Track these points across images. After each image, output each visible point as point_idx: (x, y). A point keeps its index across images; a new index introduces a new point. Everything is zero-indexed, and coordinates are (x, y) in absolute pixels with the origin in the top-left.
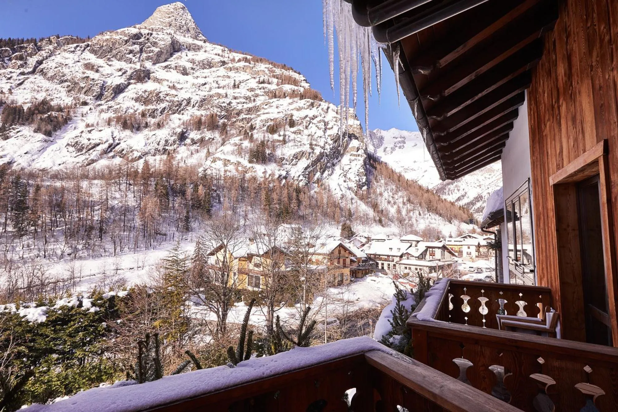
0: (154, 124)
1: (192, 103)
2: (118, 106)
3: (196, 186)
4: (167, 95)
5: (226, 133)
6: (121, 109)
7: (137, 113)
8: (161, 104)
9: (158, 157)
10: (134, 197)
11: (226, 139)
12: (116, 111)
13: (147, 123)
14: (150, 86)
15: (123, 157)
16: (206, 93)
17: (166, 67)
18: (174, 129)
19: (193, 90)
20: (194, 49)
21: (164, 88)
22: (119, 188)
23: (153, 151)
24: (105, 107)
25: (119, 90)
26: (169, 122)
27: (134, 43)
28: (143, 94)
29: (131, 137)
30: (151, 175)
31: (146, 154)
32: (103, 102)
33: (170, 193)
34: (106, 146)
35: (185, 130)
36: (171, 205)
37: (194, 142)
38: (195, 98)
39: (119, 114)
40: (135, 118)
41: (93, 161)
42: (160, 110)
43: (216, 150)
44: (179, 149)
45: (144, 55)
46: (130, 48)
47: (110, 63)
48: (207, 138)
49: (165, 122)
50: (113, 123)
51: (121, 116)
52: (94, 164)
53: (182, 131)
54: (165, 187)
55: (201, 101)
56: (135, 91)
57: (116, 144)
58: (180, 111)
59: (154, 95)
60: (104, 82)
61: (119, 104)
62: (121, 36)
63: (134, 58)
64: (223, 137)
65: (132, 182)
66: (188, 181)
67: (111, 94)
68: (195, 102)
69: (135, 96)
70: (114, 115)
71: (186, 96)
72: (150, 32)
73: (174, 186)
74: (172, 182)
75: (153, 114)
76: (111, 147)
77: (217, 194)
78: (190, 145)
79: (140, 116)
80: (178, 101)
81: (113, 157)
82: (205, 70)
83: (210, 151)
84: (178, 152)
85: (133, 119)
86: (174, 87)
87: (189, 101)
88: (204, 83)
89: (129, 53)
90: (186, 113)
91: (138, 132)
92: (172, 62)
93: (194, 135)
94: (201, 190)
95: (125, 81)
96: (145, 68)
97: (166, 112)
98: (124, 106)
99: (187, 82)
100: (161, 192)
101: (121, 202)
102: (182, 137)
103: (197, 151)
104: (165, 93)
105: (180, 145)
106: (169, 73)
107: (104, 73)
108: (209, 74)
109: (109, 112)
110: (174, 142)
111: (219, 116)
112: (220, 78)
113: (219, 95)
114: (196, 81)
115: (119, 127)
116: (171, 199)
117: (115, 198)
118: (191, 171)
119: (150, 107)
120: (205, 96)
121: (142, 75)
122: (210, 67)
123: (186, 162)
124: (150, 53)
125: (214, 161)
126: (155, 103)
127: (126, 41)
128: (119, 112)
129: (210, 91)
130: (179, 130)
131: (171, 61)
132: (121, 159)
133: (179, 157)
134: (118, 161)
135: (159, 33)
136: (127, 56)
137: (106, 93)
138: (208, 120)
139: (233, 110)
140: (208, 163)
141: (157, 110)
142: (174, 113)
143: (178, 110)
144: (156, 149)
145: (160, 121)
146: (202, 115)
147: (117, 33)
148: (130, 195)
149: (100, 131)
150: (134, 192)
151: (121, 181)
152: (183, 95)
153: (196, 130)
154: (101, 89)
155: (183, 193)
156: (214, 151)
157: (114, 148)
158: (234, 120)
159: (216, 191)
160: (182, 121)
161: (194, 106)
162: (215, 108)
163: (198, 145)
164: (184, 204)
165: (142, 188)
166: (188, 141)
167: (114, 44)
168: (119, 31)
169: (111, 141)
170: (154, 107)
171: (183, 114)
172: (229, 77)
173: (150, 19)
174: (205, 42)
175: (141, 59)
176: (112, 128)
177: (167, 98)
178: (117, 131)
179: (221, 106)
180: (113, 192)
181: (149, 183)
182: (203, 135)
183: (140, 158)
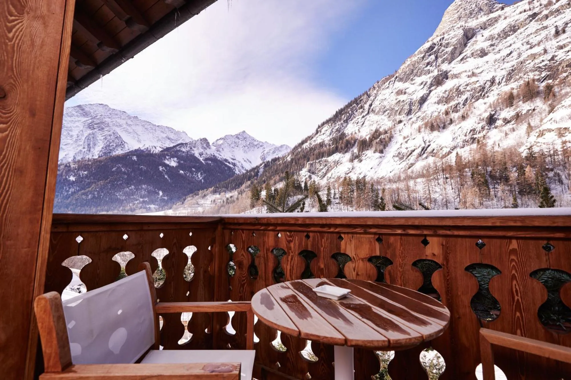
0: (458, 118)
1: (497, 81)
2: (424, 114)
3: (521, 169)
4: (467, 85)
5: (554, 95)
6: (427, 115)
7: (441, 113)
8: (462, 96)
9: (467, 148)
10: (452, 189)
11: (555, 103)
12: (423, 119)
13: (451, 120)
14: (449, 84)
15: (434, 156)
16: (514, 63)
17: (462, 60)
18: (480, 115)
19: (497, 67)
20: (489, 25)
21: (463, 80)
22: (438, 183)
23: (461, 144)
24: (414, 119)
25: (423, 100)
26: (473, 110)
27: (430, 55)
28: (444, 95)
29: (438, 136)
30: (465, 166)
31: (455, 147)
32: (412, 116)
33: (490, 180)
34: (420, 149)
35: (493, 113)
36: (492, 193)
37: (507, 121)
38: (500, 74)
39: (426, 121)
40: (440, 119)
41: (412, 165)
42: (462, 103)
43: (541, 120)
44: (488, 134)
45: (440, 60)
46: (427, 61)
47: (413, 82)
48: (524, 112)
49: (469, 113)
50: (423, 130)
51: (428, 121)
52: (413, 167)
53: (491, 114)
54: (483, 176)
55: (509, 74)
56: (436, 95)
57: (427, 146)
58: (484, 95)
59: (455, 90)
60: (411, 99)
61: (425, 112)
62: (418, 56)
63: (431, 68)
64: (550, 102)
65: (448, 176)
66: (509, 165)
67: (418, 106)
68: (501, 78)
69: (436, 100)
70: (423, 123)
71: (489, 77)
72: (442, 36)
73: (493, 173)
74: (489, 169)
75: (456, 109)
76: (424, 150)
77: (555, 173)
78: (502, 126)
79: (444, 115)
80: (480, 86)
81: (426, 158)
82: (508, 38)
83: (532, 124)
84: (489, 138)
85: (438, 120)
86: (474, 74)
87: (493, 82)
88: (509, 52)
89: (427, 66)
90: (491, 94)
91: (445, 130)
92: (468, 51)
93: (507, 113)
94: (530, 172)
95: (427, 91)
96: (442, 71)
97: (468, 102)
98: (429, 113)
99: (488, 62)
100: (480, 181)
101: (441, 195)
102: (491, 120)
103: (513, 130)
104: (465, 84)
105: (490, 129)
106: (467, 63)
107: (410, 92)
108: (515, 39)
109: (418, 121)
110: (483, 128)
111: (538, 80)
112: (532, 36)
113: (534, 56)
114: (498, 56)
115: (428, 131)
116: (491, 187)
117: (436, 192)
118: (512, 153)
119: (453, 103)
120: (513, 67)
121: (441, 78)
122: (515, 31)
123: (500, 145)
124: (444, 55)
125: (541, 134)
126: (456, 98)
127: (423, 58)
128: (426, 119)
129: (519, 55)
130: (486, 115)
131: (466, 51)
132: (433, 158)
133: (490, 143)
134: (431, 160)
135: (450, 33)
136: (425, 69)
137: (413, 108)
138: (522, 90)
139: (560, 64)
140: (533, 138)
141: (459, 103)
142: (478, 100)
143: (481, 95)
144: (465, 141)
145: (464, 113)
146: (513, 89)
147: (415, 55)
148: (449, 188)
149: (414, 139)
150: (451, 184)
151: (439, 177)
152: (484, 78)
153: (507, 107)
154: (410, 106)
155: (506, 180)
156: (539, 123)
157: (426, 150)
158: (565, 75)
159: (552, 170)
160: (488, 104)
161: (499, 83)
162: (530, 74)
163: (513, 122)
164: (508, 190)
165: (459, 179)
166: (499, 123)
167: (414, 65)
168: (416, 53)
169: (423, 145)
170: (457, 102)
171: (488, 97)
172: (546, 27)
173: (440, 26)
174: (503, 8)
175: (438, 64)
176: (423, 134)
177: (468, 88)
178: (427, 135)
179: (540, 67)
180: (433, 187)
181: (465, 174)
182: (518, 110)
183: (450, 153)
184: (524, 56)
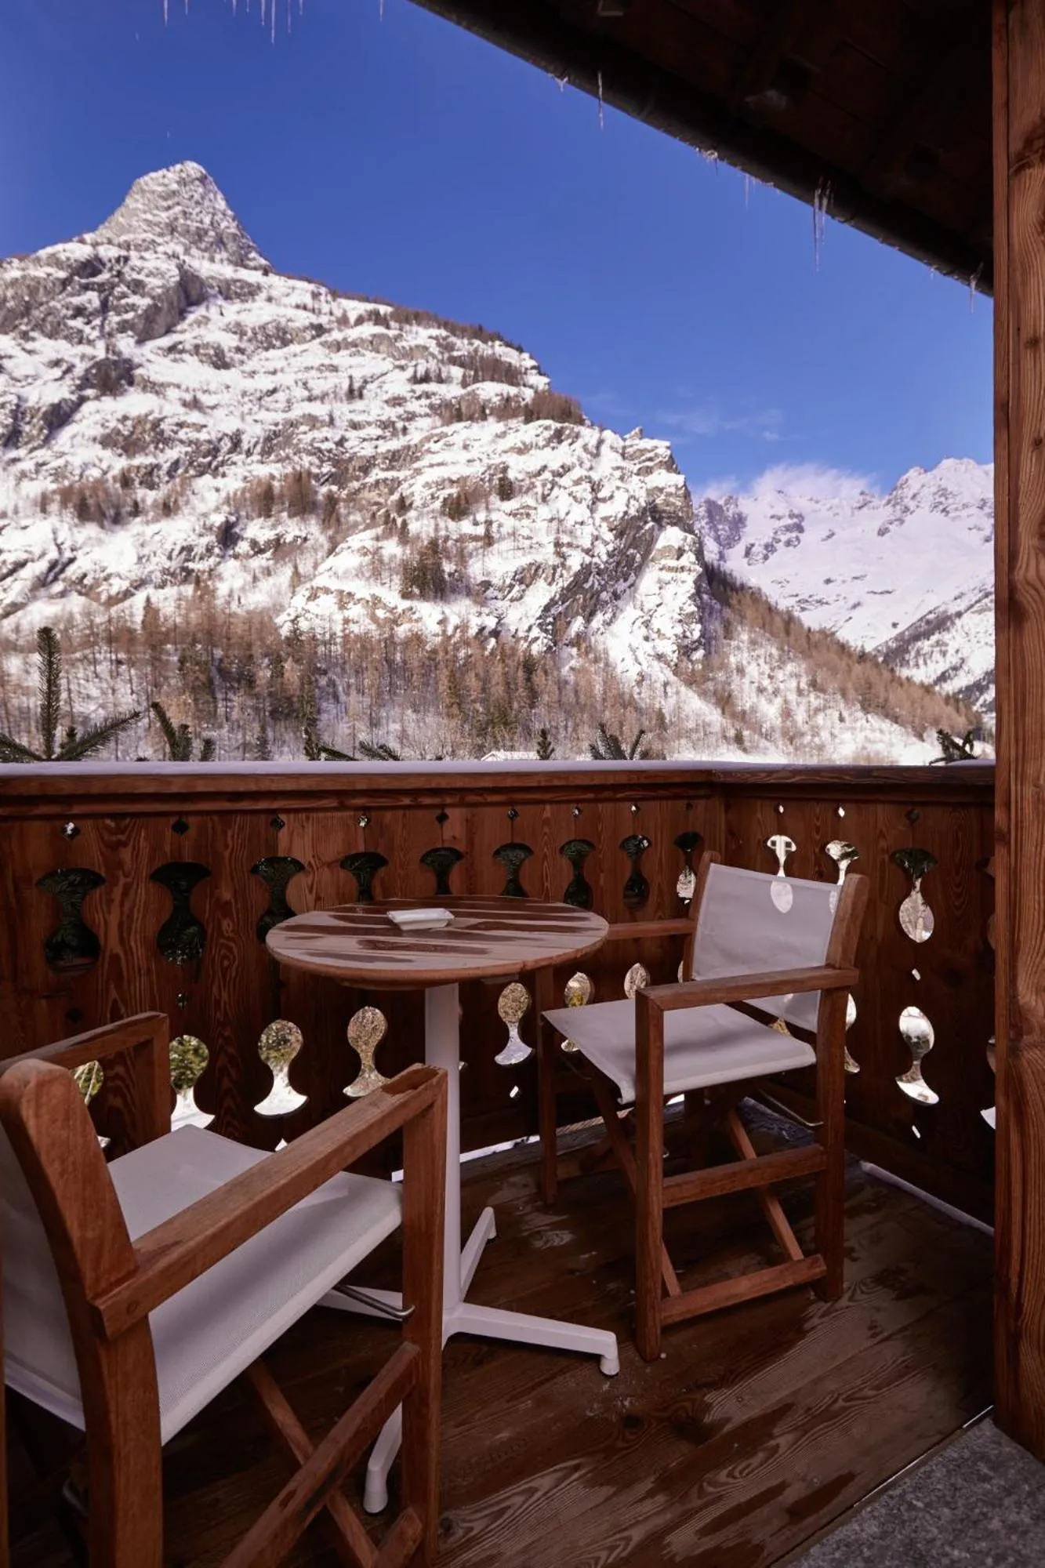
0: (155, 504)
1: (245, 446)
2: (61, 462)
3: (277, 662)
4: (181, 425)
5: (338, 520)
6: (69, 468)
7: (109, 476)
8: (167, 450)
9: (171, 591)
10: (132, 692)
11: (339, 538)
12: (58, 475)
13: (136, 504)
14: (134, 403)
15: (86, 595)
16: (280, 417)
17: (172, 349)
18: (205, 515)
19: (246, 409)
20: (238, 296)
21: (170, 409)
22: (95, 672)
23: (157, 577)
24: (28, 465)
25: (59, 417)
26: (192, 497)
27: (86, 288)
28: (120, 427)
29: (100, 542)
30: (167, 637)
31: (140, 584)
32: (21, 452)
33: (217, 681)
34: (41, 567)
35: (233, 519)
36: (221, 710)
37: (257, 549)
38: (253, 433)
39: (66, 483)
40: (106, 491)
41: (15, 607)
42: (166, 467)
43: (316, 566)
44: (221, 568)
45: (114, 319)
46: (76, 301)
47: (29, 346)
48: (289, 538)
49: (181, 501)
50: (54, 507)
51: (71, 486)
52: (20, 613)
53: (227, 522)
54: (204, 667)
55: (268, 439)
56: (98, 417)
57: (65, 559)
58: (217, 468)
59: (148, 426)
60: (19, 398)
61: (62, 454)
62: (49, 270)
63: (87, 329)
64: (330, 532)
65: (122, 656)
66: (257, 651)
67: (41, 429)
68: (254, 441)
69: (99, 431)
70: (54, 486)
71: (230, 426)
72: (123, 253)
73: (225, 665)
74: (218, 653)
75: (149, 478)
76: (57, 569)
77: (330, 680)
78: (248, 556)
79: (118, 485)
80: (209, 442)
81: (63, 594)
82: (272, 353)
83: (301, 570)
84: (220, 577)
85: (101, 494)
86: (195, 404)
87: (236, 441)
88: (271, 387)
89: (74, 317)
90: (230, 470)
91: (118, 528)
92: (187, 333)
93: (258, 530)
94: (292, 671)
95: (72, 393)
96: (119, 354)
97: (180, 471)
98: (76, 461)
99: (228, 387)
100: (197, 678)
101: (103, 706)
102: (228, 536)
103: (268, 572)
104: (175, 420)
105: (223, 557)
106: (181, 365)
107: (17, 374)
108: (283, 363)
109: (41, 477)
110: (209, 550)
111: (317, 477)
112: (314, 373)
113: (313, 421)
114: (249, 384)
115: (69, 516)
116: (219, 696)
117: (89, 697)
118: (261, 622)
119: (140, 460)
120: (276, 425)
121: (114, 374)
122: (285, 343)
123: (242, 601)
124: (127, 312)
125: (313, 596)
126: (152, 447)
127: (65, 283)
128: (65, 477)
129: (289, 408)
130: (218, 519)
131: (183, 332)
132: (83, 599)
133: (222, 589)
134: (76, 603)
135: (146, 255)
136: (71, 323)
137: (27, 428)
138: (289, 488)
139: (351, 459)
140: (299, 601)
141: (158, 467)
142: (201, 474)
143: (210, 463)
144: (165, 571)
145: (169, 496)
146: (273, 477)
147: (38, 260)
148: (124, 689)
149: (25, 528)
150: (130, 681)
151: (97, 656)
152: (221, 424)
153: (260, 516)
154: (15, 418)
155: (249, 681)
156: (312, 570)
157: (62, 571)
158: (356, 485)
159: (325, 673)
160: (223, 494)
161: (249, 453)
162: (304, 455)
163: (268, 554)
164: (252, 707)
165: (149, 669)
166: (243, 547)
167: (33, 291)
168: (43, 253)
169: (53, 554)
170: (149, 460)
171: (224, 475)
172: (334, 369)
173: (119, 218)
174: (266, 273)
175: (107, 329)
176: (53, 520)
177: (182, 434)
178: (66, 526)
179: (320, 450)
180: (82, 682)
181: (164, 657)
182: (280, 529)
183: (127, 594)
184: (296, 413)
